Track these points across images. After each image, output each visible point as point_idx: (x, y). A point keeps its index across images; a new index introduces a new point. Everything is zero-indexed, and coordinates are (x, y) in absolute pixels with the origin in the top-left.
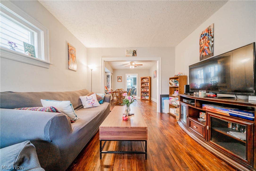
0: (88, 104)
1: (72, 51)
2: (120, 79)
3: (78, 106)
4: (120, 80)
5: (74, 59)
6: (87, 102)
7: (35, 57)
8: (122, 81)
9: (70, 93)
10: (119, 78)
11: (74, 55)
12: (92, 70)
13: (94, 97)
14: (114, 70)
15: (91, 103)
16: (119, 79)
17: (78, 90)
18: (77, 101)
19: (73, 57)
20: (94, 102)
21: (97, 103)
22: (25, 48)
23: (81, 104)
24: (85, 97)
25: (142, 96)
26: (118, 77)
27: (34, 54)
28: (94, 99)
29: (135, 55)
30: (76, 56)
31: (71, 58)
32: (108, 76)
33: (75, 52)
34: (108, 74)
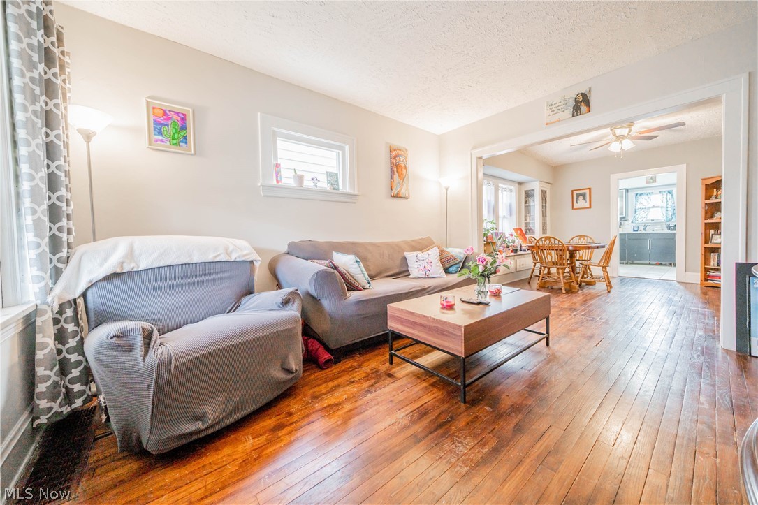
0: (417, 270)
1: (399, 159)
2: (584, 199)
3: (396, 270)
4: (582, 203)
5: (402, 174)
6: (416, 265)
7: (338, 189)
8: (590, 207)
9: (388, 245)
10: (578, 195)
11: (403, 165)
12: (447, 189)
13: (433, 254)
14: (556, 170)
15: (423, 268)
16: (577, 200)
17: (409, 239)
18: (398, 262)
19: (399, 170)
20: (429, 267)
21: (438, 269)
22: (328, 180)
23: (404, 269)
24: (415, 253)
25: (707, 270)
26: (575, 193)
27: (338, 185)
28: (431, 260)
29: (583, 108)
30: (407, 166)
31: (396, 173)
32: (528, 195)
33: (406, 158)
34: (528, 187)
